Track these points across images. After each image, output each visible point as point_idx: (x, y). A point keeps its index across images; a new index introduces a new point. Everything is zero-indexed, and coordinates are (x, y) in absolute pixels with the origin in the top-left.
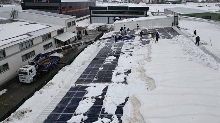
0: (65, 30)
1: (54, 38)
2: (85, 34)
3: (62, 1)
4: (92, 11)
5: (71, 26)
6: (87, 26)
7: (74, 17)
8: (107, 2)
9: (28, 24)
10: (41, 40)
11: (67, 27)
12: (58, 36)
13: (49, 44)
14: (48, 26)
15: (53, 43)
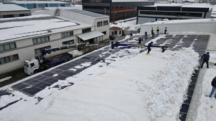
0: (92, 29)
1: (76, 35)
2: (121, 35)
3: (113, 1)
4: (139, 11)
5: (102, 25)
6: (129, 27)
7: (107, 16)
8: (176, 2)
9: (61, 22)
10: (60, 36)
11: (96, 26)
12: (82, 35)
13: (71, 41)
14: (77, 24)
15: (75, 40)
